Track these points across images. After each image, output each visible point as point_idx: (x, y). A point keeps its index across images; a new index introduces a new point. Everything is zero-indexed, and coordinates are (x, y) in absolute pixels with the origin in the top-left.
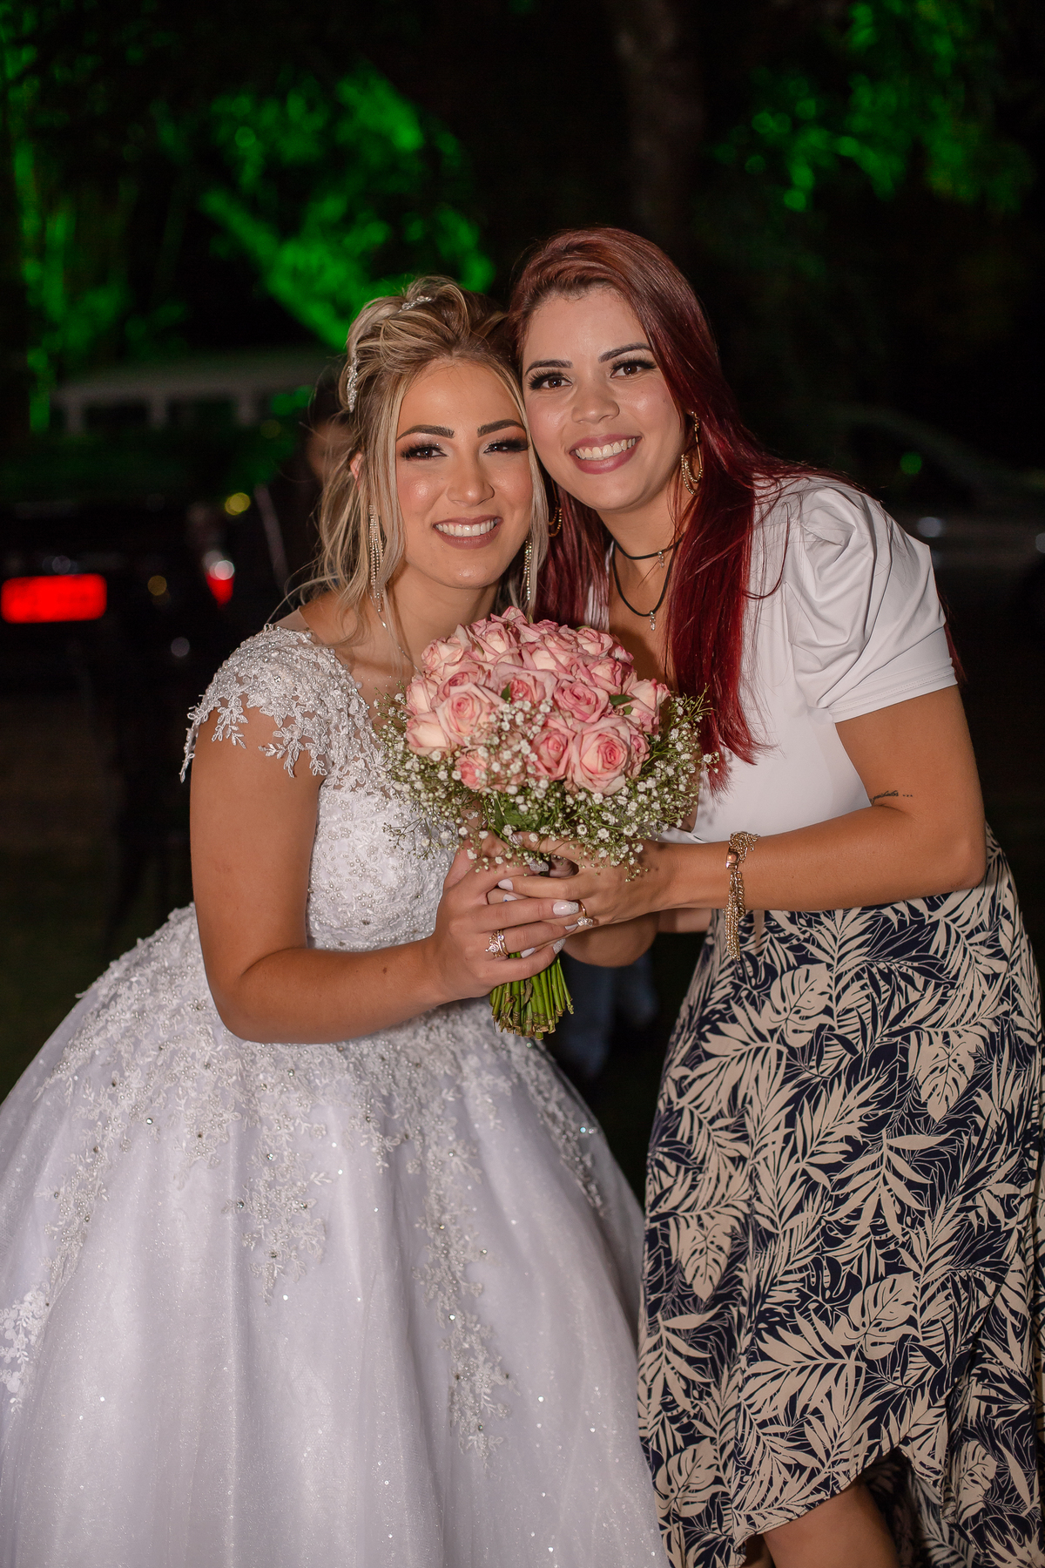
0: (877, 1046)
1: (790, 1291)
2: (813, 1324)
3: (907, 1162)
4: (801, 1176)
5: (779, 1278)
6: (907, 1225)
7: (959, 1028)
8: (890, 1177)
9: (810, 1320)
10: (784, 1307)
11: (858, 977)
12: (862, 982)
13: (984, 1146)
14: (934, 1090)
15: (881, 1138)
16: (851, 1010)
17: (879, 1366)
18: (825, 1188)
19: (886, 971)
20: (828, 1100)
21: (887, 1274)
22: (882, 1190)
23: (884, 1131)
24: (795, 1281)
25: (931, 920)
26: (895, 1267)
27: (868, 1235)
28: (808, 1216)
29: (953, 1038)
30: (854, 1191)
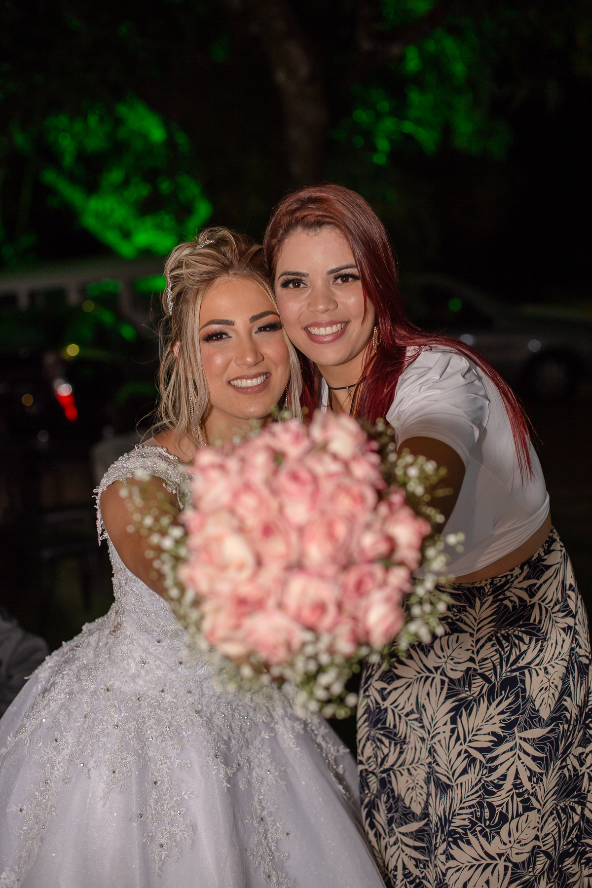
0: (504, 678)
1: (464, 819)
2: (478, 840)
3: (531, 745)
4: (464, 753)
5: (457, 812)
6: (534, 783)
7: (552, 663)
8: (522, 755)
9: (477, 837)
10: (462, 829)
11: (489, 639)
12: (492, 643)
13: (570, 729)
14: (542, 701)
15: (514, 733)
16: (487, 659)
17: (521, 866)
18: (481, 762)
19: (506, 634)
20: (477, 710)
21: (524, 812)
22: (518, 763)
23: (515, 729)
24: (467, 814)
25: (531, 603)
26: (528, 808)
27: (511, 790)
28: (472, 776)
29: (550, 669)
30: (501, 764)
